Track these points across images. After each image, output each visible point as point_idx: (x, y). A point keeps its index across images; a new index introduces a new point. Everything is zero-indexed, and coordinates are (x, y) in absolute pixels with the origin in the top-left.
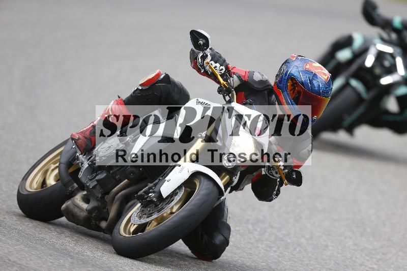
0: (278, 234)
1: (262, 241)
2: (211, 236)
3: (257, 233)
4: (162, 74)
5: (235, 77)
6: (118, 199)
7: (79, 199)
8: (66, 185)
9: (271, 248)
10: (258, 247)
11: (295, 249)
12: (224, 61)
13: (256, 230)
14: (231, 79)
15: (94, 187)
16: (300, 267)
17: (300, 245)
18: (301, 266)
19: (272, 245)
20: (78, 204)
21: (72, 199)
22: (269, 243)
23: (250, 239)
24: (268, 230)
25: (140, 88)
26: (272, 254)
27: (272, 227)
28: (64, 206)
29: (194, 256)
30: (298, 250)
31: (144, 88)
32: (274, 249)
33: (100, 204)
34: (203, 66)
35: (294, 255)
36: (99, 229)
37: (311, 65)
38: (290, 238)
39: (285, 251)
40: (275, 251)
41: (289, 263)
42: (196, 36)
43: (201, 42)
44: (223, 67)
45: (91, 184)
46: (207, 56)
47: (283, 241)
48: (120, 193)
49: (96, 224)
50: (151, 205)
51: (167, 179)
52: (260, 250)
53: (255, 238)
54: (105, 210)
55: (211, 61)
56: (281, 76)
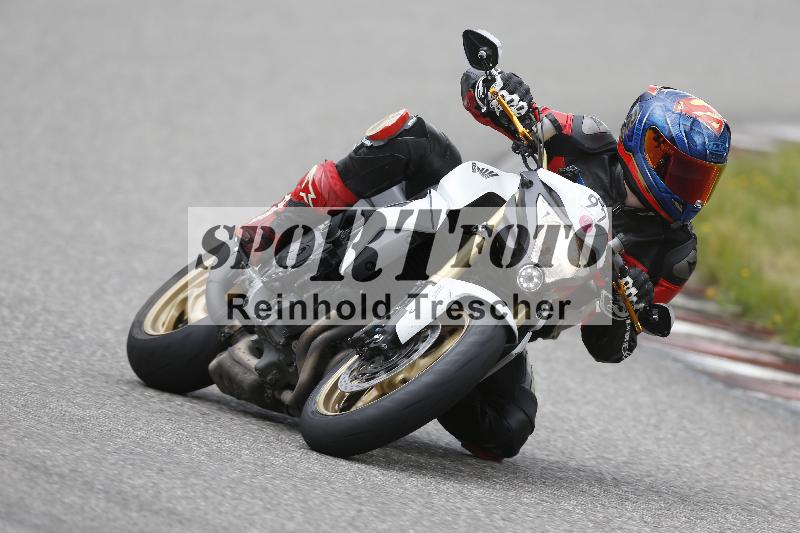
0: (60, 325)
1: (30, 339)
2: (503, 414)
3: (19, 324)
4: (410, 119)
6: (316, 348)
7: (242, 350)
9: (46, 351)
10: (22, 351)
11: (93, 353)
12: (528, 91)
13: (16, 318)
14: (539, 125)
16: (104, 387)
17: (102, 345)
18: (105, 384)
19: (48, 348)
20: (241, 359)
21: (230, 349)
22: (41, 342)
23: (6, 335)
24: (41, 318)
25: (368, 144)
26: (49, 365)
27: (48, 311)
28: (213, 363)
29: (468, 452)
30: (99, 354)
31: (376, 144)
32: (53, 354)
33: (281, 358)
34: (485, 99)
35: (92, 365)
37: (687, 104)
38: (83, 332)
39: (74, 359)
40: (55, 359)
41: (81, 380)
42: (474, 43)
43: (483, 53)
44: (525, 104)
46: (494, 79)
47: (69, 338)
49: (274, 396)
50: (377, 358)
52: (24, 358)
53: (15, 333)
54: (291, 370)
55: (502, 89)
56: (630, 125)
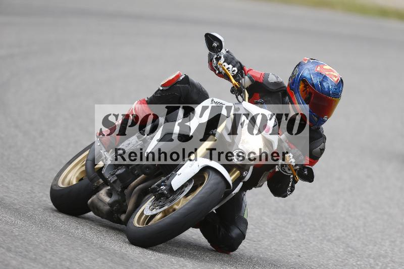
2: (228, 230)
4: (182, 76)
5: (246, 77)
6: (136, 193)
7: (103, 194)
8: (92, 180)
14: (243, 79)
15: (115, 182)
20: (102, 199)
21: (97, 193)
25: (161, 88)
28: (90, 201)
29: (214, 249)
33: (120, 198)
34: (217, 67)
36: (119, 221)
37: (322, 68)
42: (210, 39)
43: (215, 44)
44: (235, 69)
45: (112, 179)
46: (220, 57)
48: (137, 187)
49: (118, 217)
51: (178, 173)
54: (125, 204)
55: (224, 62)
56: (293, 78)
